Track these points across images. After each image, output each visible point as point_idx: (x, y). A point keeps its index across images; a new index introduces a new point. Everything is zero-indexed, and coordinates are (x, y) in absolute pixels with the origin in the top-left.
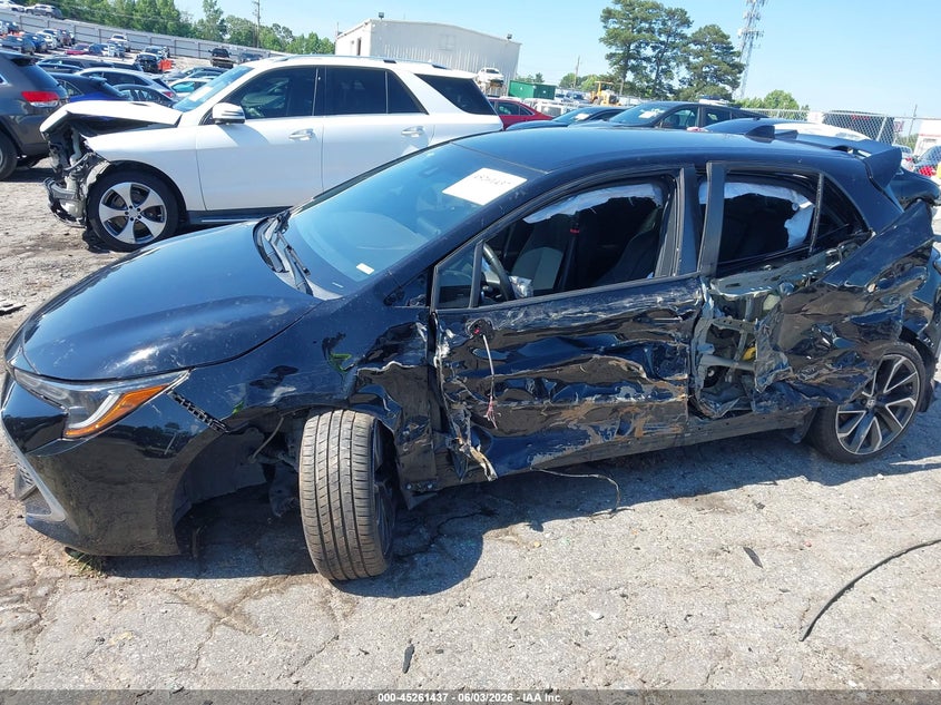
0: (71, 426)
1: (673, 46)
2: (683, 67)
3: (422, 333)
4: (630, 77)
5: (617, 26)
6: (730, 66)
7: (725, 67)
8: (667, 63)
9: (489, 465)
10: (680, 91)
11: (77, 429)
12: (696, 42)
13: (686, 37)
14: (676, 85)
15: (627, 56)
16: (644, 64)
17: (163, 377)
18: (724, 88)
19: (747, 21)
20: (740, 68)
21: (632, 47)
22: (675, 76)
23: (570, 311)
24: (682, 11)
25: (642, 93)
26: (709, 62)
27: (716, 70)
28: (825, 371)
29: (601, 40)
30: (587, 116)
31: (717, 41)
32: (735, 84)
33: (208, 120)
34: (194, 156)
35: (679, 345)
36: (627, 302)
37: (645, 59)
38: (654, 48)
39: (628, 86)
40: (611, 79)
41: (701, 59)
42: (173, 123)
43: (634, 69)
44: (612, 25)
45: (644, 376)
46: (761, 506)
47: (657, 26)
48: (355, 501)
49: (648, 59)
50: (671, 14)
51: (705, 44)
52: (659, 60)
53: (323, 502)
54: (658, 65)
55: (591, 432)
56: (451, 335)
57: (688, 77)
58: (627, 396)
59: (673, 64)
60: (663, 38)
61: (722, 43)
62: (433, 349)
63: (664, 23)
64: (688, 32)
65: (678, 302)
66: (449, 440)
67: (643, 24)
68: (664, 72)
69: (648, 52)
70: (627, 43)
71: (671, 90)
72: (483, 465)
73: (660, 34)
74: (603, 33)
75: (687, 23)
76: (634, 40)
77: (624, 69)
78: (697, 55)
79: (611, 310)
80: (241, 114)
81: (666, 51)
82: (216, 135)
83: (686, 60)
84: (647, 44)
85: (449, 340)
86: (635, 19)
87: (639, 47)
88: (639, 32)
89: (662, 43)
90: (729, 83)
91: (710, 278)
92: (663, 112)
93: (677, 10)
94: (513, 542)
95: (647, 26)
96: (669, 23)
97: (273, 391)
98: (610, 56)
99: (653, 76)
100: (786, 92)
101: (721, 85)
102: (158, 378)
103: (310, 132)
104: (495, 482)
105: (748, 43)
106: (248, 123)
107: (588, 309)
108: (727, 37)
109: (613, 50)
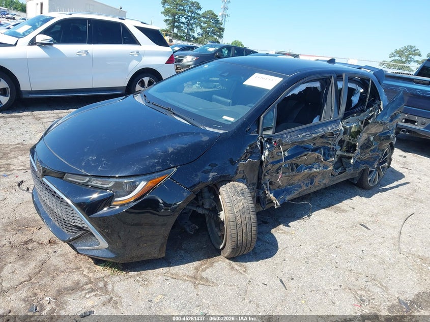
0: (116, 200)
1: (194, 18)
2: (199, 27)
3: (259, 146)
4: (176, 30)
5: (169, 7)
6: (219, 28)
7: (217, 29)
8: (192, 25)
9: (277, 202)
10: (198, 38)
11: (120, 201)
12: (204, 17)
13: (199, 15)
14: (196, 36)
15: (174, 21)
16: (182, 25)
17: (165, 171)
18: (216, 38)
19: (223, 9)
20: (223, 30)
21: (176, 17)
22: (195, 31)
23: (304, 134)
24: (197, 3)
25: (180, 38)
26: (209, 26)
27: (212, 30)
28: (368, 155)
29: (162, 13)
30: (179, 48)
31: (212, 17)
32: (221, 37)
33: (33, 42)
34: (26, 62)
35: (332, 147)
36: (320, 130)
37: (181, 23)
38: (186, 18)
39: (175, 35)
40: (167, 31)
41: (206, 24)
42: (14, 44)
43: (177, 27)
44: (167, 6)
45: (322, 160)
46: (354, 208)
47: (187, 8)
48: (252, 220)
49: (183, 23)
50: (193, 4)
51: (208, 18)
52: (188, 25)
53: (239, 222)
54: (188, 26)
55: (302, 184)
56: (268, 146)
57: (201, 32)
58: (316, 169)
59: (194, 26)
60: (190, 14)
61: (215, 18)
62: (262, 153)
63: (190, 8)
64: (201, 12)
65: (335, 130)
66: (261, 192)
67: (181, 7)
68: (191, 29)
69: (183, 20)
70: (174, 15)
71: (194, 38)
72: (274, 201)
73: (188, 12)
74: (163, 10)
75: (199, 8)
76: (176, 14)
77: (173, 27)
78: (205, 23)
79: (316, 133)
80: (51, 41)
81: (191, 20)
82: (37, 51)
83: (200, 25)
84: (183, 16)
85: (268, 148)
86: (177, 4)
87: (179, 17)
88: (179, 10)
89: (189, 16)
90: (218, 36)
91: (342, 120)
92: (217, 48)
93: (195, 2)
94: (282, 233)
95: (182, 8)
96: (192, 8)
97: (209, 175)
98: (166, 21)
99: (186, 31)
100: (240, 41)
101: (215, 37)
102: (163, 172)
103: (86, 52)
104: (278, 208)
105: (224, 19)
106: (55, 46)
107: (309, 133)
108: (217, 16)
109: (167, 18)
